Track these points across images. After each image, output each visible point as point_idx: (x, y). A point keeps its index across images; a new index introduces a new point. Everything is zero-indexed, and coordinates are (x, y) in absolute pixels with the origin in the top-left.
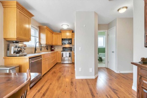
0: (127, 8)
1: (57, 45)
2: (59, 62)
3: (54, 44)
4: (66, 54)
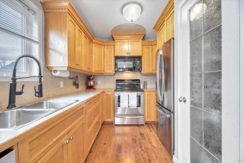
1: (102, 75)
2: (110, 120)
3: (94, 70)
4: (129, 99)
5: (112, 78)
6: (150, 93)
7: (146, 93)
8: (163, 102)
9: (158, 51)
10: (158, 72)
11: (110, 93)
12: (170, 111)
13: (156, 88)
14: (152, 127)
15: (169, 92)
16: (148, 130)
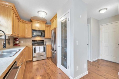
0: (107, 9)
3: (20, 35)
4: (40, 49)
5: (30, 39)
6: (48, 46)
7: (47, 46)
8: (54, 49)
9: (52, 30)
10: (52, 38)
11: (30, 47)
12: (56, 51)
13: (51, 44)
14: (50, 59)
15: (55, 45)
16: (48, 60)
